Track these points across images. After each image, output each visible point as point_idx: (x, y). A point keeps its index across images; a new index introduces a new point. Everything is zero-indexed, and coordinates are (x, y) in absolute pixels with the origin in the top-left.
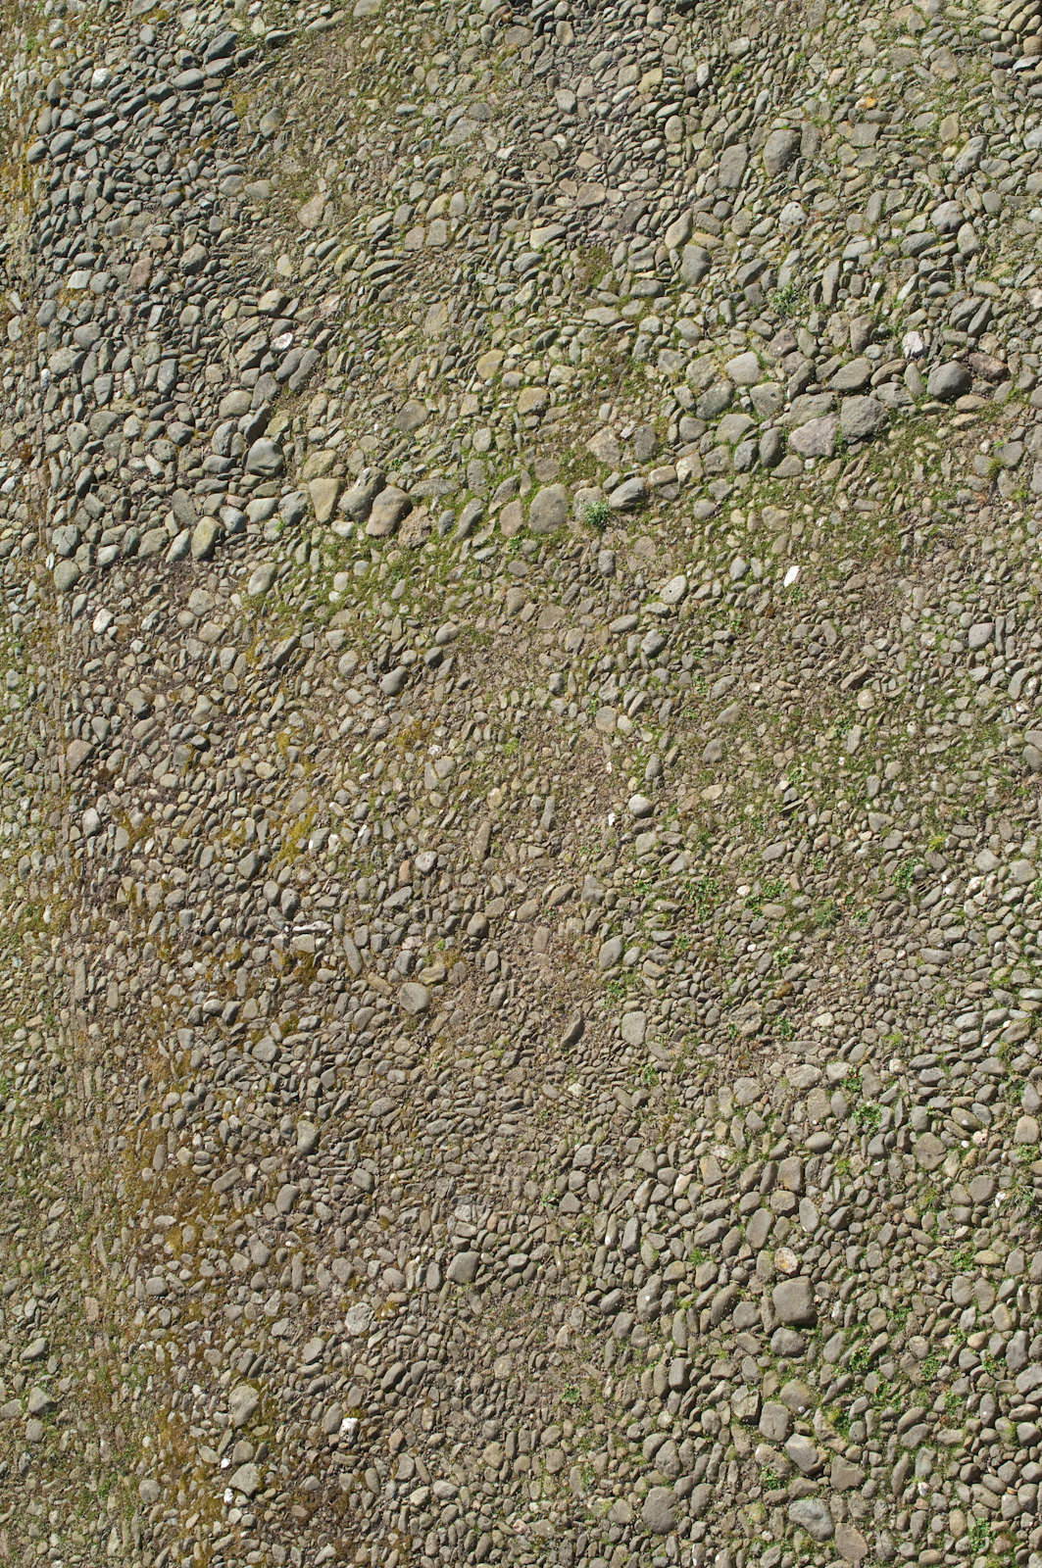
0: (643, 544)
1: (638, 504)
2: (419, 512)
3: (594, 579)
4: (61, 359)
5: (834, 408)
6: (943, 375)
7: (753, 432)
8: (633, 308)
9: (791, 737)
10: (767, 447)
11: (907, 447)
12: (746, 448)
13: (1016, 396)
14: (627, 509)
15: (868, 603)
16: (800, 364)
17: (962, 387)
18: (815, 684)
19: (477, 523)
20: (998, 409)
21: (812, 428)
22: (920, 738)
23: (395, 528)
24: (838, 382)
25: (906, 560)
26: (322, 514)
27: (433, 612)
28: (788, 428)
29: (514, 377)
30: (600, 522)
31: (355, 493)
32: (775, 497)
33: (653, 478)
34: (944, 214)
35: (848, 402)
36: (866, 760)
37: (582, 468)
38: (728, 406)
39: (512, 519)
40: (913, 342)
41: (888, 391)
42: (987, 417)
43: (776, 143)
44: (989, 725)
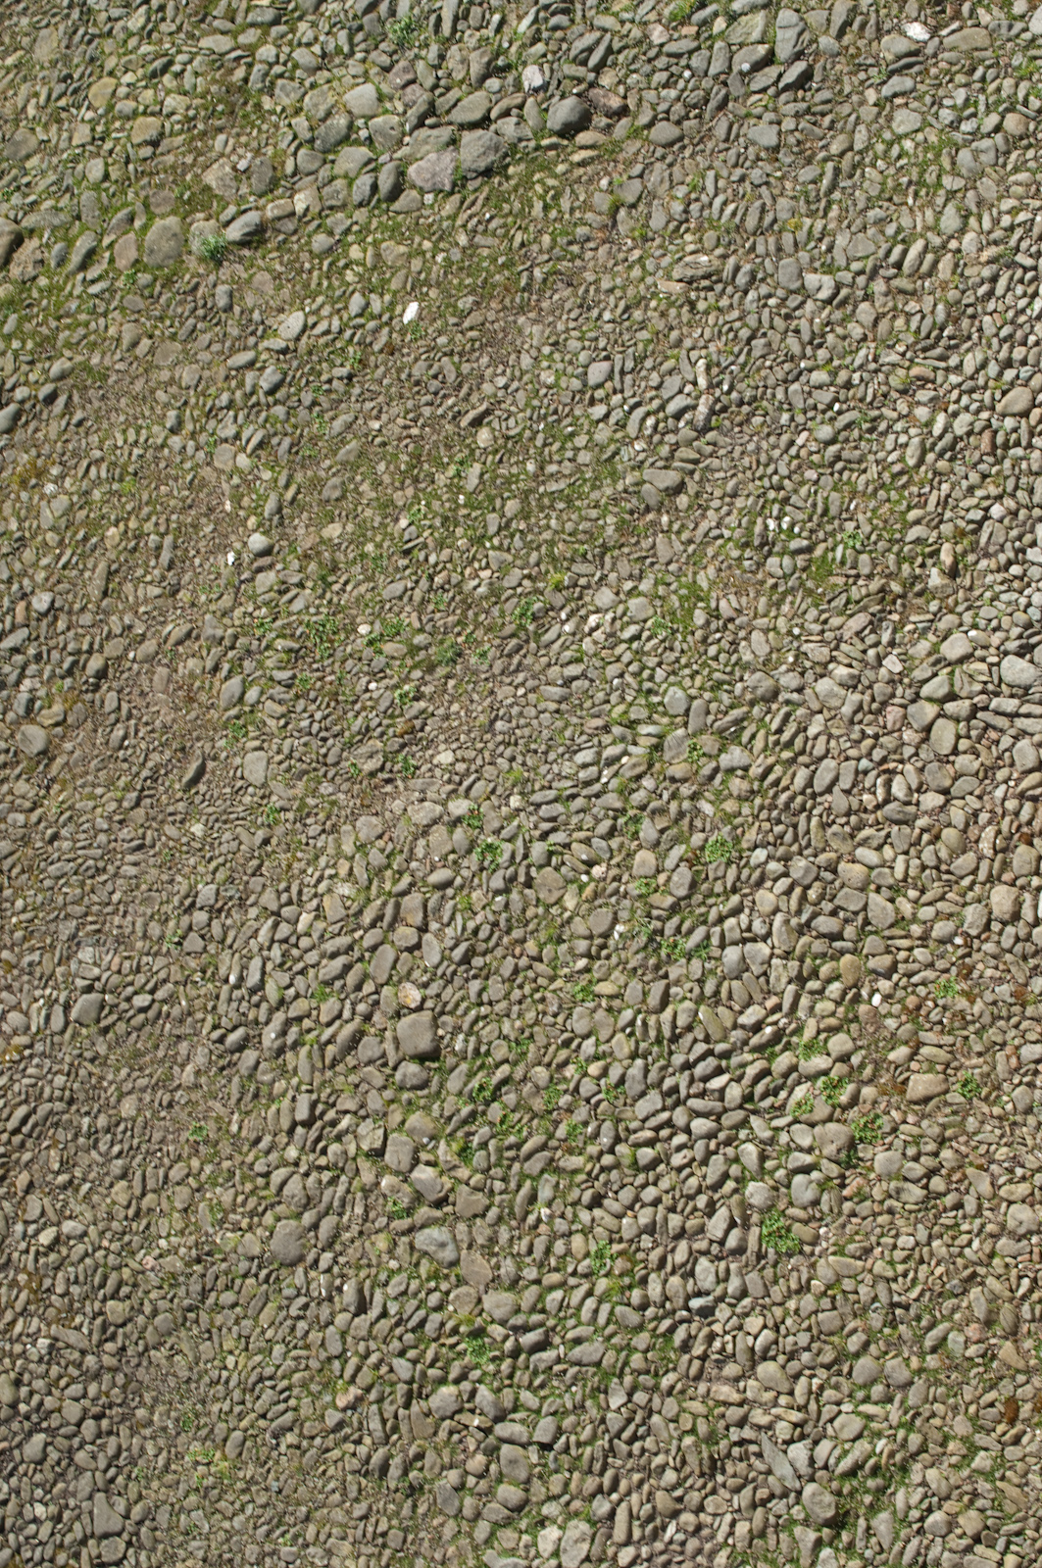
0: (261, 277)
1: (255, 238)
2: (30, 245)
3: (210, 314)
5: (453, 142)
6: (563, 110)
7: (371, 165)
8: (249, 37)
9: (411, 475)
10: (386, 182)
11: (527, 182)
12: (364, 182)
13: (635, 133)
14: (244, 243)
15: (489, 340)
16: (419, 96)
17: (582, 123)
18: (434, 422)
19: (90, 256)
20: (617, 146)
21: (431, 163)
22: (540, 476)
23: (6, 261)
24: (458, 116)
25: (525, 297)
27: (47, 347)
28: (406, 162)
29: (127, 106)
30: (217, 257)
32: (395, 233)
33: (271, 211)
35: (467, 136)
36: (486, 498)
37: (200, 200)
38: (346, 139)
39: (126, 254)
40: (532, 76)
41: (508, 126)
42: (607, 153)
44: (608, 463)
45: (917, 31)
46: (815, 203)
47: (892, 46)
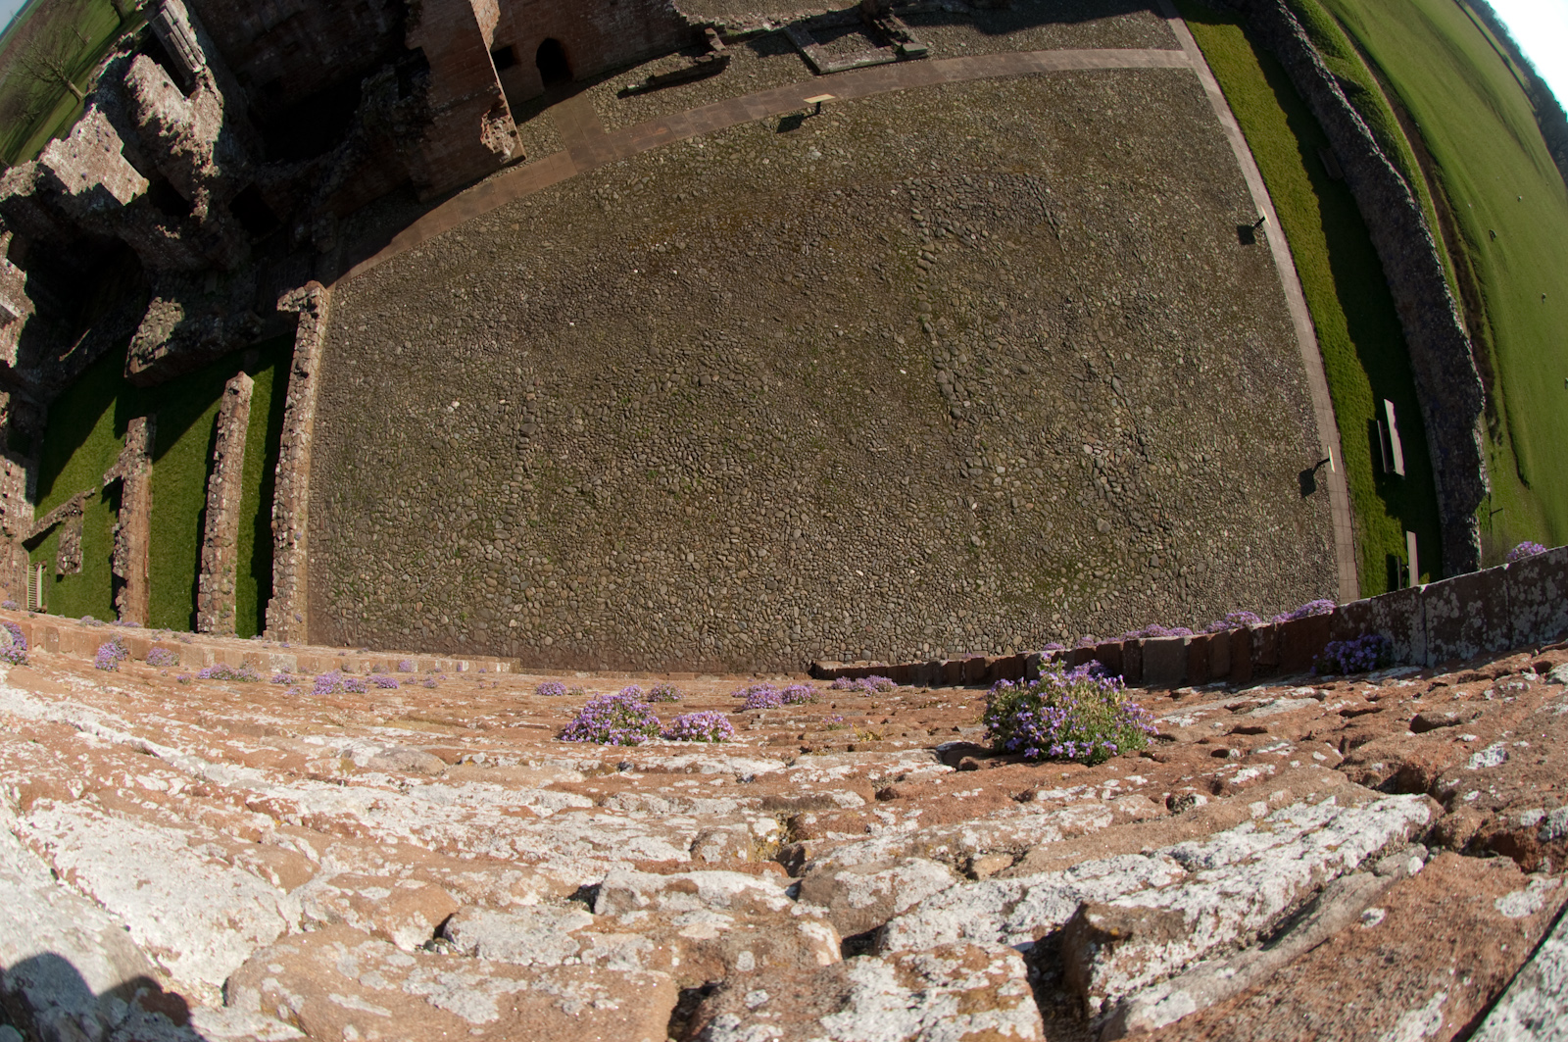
0: (914, 332)
1: (925, 331)
2: (924, 273)
3: (904, 319)
4: (969, 180)
5: (950, 383)
6: (957, 412)
7: (945, 361)
8: (981, 329)
9: (858, 373)
10: (939, 365)
11: (938, 402)
12: (940, 359)
13: (950, 431)
14: (924, 328)
15: (894, 393)
16: (963, 373)
17: (954, 417)
18: (873, 379)
19: (921, 288)
20: (947, 426)
21: (943, 377)
22: (856, 407)
23: (920, 267)
24: (957, 384)
25: (907, 402)
26: (924, 247)
27: (896, 277)
28: (945, 371)
29: (962, 297)
30: (920, 320)
31: (930, 256)
32: (925, 367)
33: (932, 335)
34: (1003, 412)
35: (951, 386)
36: (852, 394)
37: (936, 317)
38: (952, 354)
39: (921, 297)
40: (967, 404)
41: (954, 397)
42: (945, 424)
43: (1025, 368)
44: (858, 425)
45: (975, 506)
46: (929, 479)
47: (971, 499)
